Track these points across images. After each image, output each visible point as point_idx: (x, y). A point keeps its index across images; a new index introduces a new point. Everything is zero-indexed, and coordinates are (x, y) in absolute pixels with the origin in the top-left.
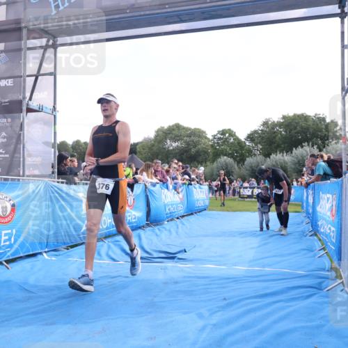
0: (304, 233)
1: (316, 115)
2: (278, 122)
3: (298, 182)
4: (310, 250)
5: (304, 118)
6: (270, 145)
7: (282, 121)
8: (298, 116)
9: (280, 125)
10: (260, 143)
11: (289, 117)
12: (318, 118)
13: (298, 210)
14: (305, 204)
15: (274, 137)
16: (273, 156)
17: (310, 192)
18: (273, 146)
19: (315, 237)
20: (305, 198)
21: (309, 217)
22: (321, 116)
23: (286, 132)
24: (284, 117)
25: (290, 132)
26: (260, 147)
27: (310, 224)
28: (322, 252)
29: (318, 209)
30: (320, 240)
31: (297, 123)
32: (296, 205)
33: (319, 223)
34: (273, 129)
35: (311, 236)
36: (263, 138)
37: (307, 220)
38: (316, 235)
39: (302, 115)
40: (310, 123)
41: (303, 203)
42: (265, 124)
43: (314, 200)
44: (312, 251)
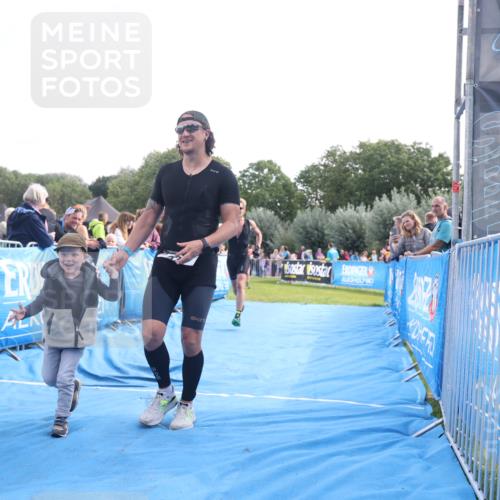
0: (385, 341)
1: (415, 143)
2: (351, 152)
3: (379, 254)
4: (394, 369)
5: (396, 148)
6: (338, 191)
7: (358, 151)
8: (386, 144)
9: (354, 157)
10: (320, 187)
11: (370, 145)
12: (418, 149)
13: (377, 303)
14: (390, 293)
15: (345, 180)
16: (340, 211)
17: (399, 273)
18: (343, 193)
19: (404, 349)
20: (390, 282)
21: (395, 315)
22: (423, 146)
23: (364, 170)
24: (362, 145)
25: (370, 171)
26: (320, 193)
27: (396, 326)
28: (413, 373)
29: (410, 301)
30: (411, 353)
31: (382, 156)
32: (375, 294)
33: (410, 324)
34: (343, 164)
35: (396, 345)
36: (325, 179)
37: (392, 319)
38: (405, 345)
39: (393, 142)
40: (404, 156)
41: (386, 291)
42: (331, 154)
43: (404, 285)
44: (397, 371)
